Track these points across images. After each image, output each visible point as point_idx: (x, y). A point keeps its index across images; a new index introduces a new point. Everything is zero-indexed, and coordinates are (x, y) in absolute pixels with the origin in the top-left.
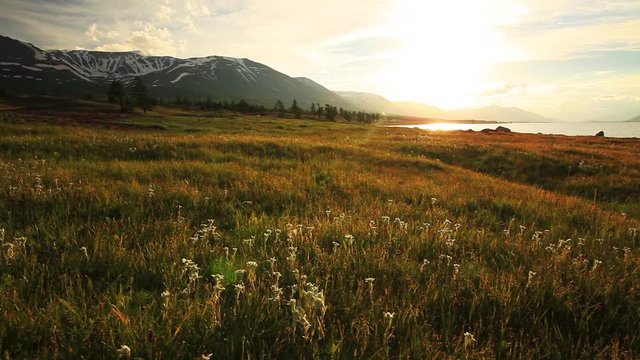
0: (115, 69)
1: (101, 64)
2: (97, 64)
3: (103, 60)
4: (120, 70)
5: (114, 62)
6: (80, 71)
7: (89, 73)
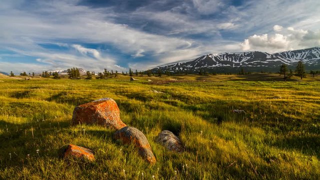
0: (305, 57)
1: (297, 56)
2: (295, 56)
3: (298, 54)
4: (308, 57)
5: (305, 54)
6: (286, 61)
7: (290, 61)
